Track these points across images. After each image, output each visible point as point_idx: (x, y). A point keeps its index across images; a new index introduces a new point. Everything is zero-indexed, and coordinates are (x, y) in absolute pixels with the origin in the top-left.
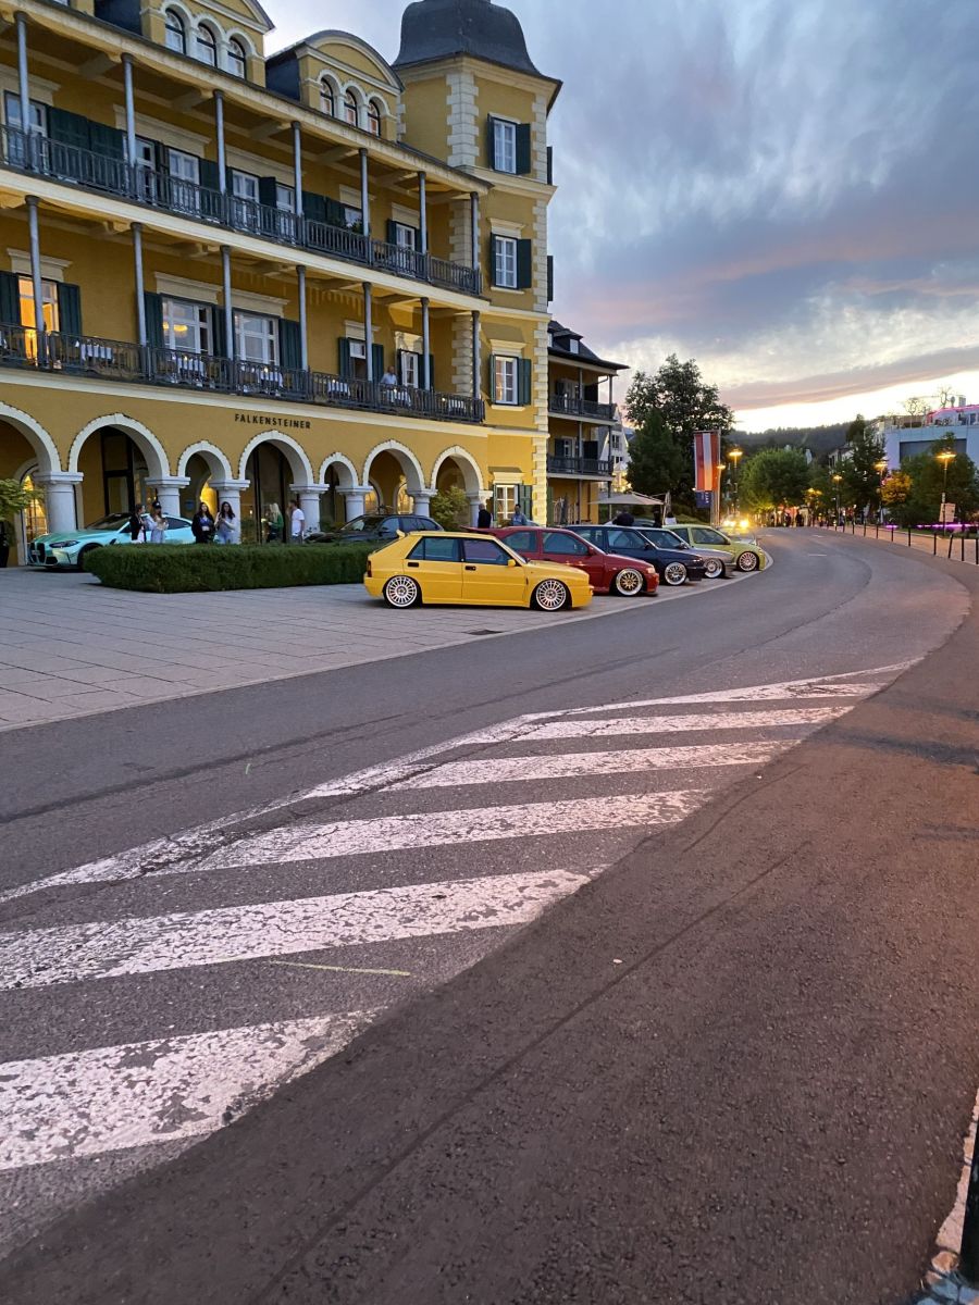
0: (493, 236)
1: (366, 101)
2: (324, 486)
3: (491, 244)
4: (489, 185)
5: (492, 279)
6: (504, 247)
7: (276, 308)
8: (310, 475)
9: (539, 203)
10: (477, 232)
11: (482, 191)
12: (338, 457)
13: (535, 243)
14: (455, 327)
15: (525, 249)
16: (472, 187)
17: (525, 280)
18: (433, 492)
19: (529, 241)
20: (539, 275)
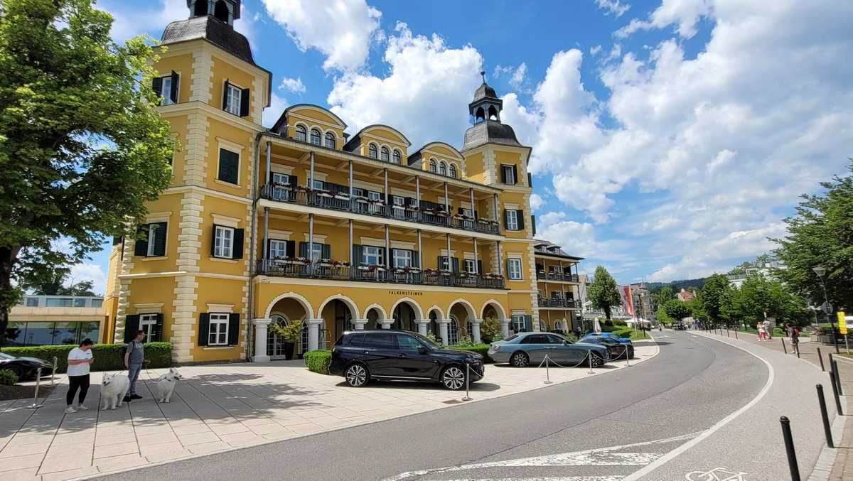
0: (505, 210)
1: (449, 165)
2: (428, 320)
3: (505, 213)
4: (502, 190)
5: (506, 227)
6: (511, 214)
7: (411, 246)
8: (422, 315)
9: (526, 195)
10: (498, 209)
11: (498, 192)
12: (435, 307)
13: (524, 211)
14: (490, 248)
15: (520, 214)
16: (494, 191)
17: (521, 226)
18: (481, 320)
19: (522, 210)
20: (528, 223)
